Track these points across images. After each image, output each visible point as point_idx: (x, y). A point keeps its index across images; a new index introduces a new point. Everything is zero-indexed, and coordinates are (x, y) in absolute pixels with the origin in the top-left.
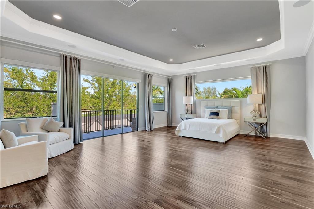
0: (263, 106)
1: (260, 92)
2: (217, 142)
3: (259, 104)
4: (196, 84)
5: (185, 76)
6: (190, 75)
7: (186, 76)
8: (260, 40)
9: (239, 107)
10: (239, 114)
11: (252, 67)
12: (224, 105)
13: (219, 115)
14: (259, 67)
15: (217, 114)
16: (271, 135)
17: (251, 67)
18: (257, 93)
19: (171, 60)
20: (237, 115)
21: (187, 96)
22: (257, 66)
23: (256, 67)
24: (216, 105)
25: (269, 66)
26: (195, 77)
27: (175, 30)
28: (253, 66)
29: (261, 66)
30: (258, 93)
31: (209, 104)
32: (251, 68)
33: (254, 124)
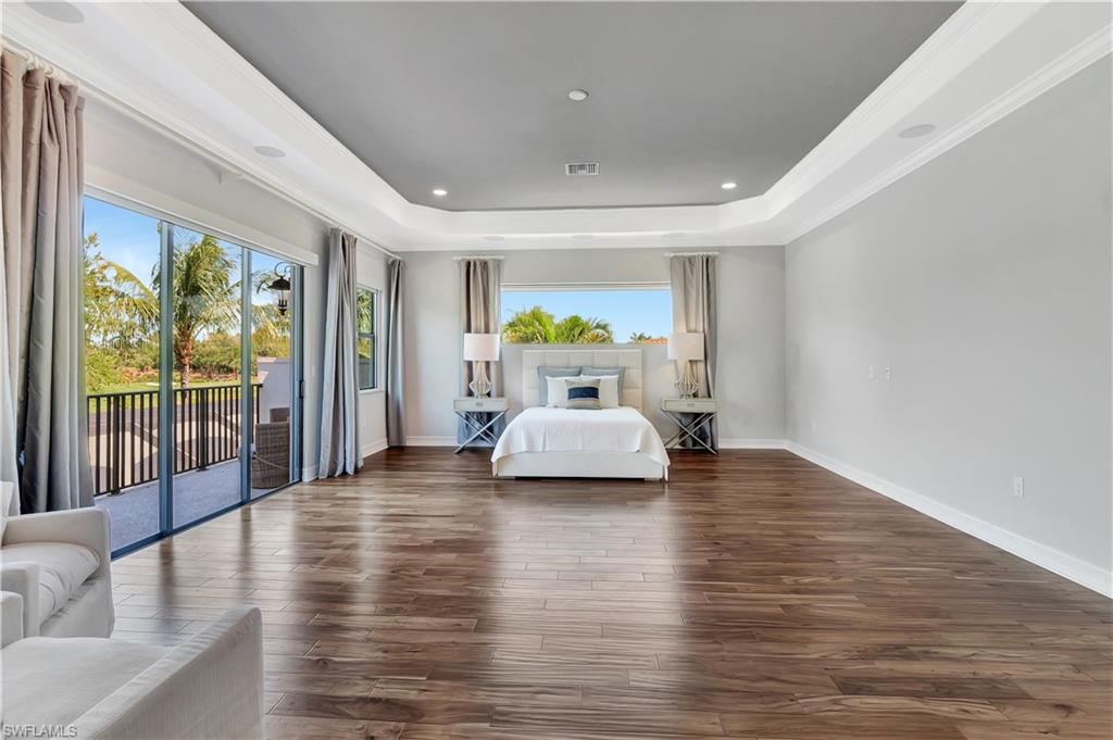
0: (701, 366)
1: (692, 326)
2: (641, 481)
3: (691, 361)
4: (502, 289)
5: (460, 258)
6: (482, 258)
7: (468, 258)
8: (729, 186)
9: (640, 371)
10: (640, 391)
11: (675, 257)
12: (596, 363)
13: (597, 394)
14: (690, 259)
15: (591, 392)
16: (722, 445)
17: (672, 255)
18: (685, 331)
19: (440, 192)
20: (635, 394)
21: (469, 330)
22: (686, 254)
23: (684, 257)
24: (575, 362)
25: (714, 258)
26: (498, 264)
27: (581, 96)
28: (677, 254)
29: (695, 257)
30: (689, 331)
31: (549, 362)
32: (672, 259)
33: (679, 416)
